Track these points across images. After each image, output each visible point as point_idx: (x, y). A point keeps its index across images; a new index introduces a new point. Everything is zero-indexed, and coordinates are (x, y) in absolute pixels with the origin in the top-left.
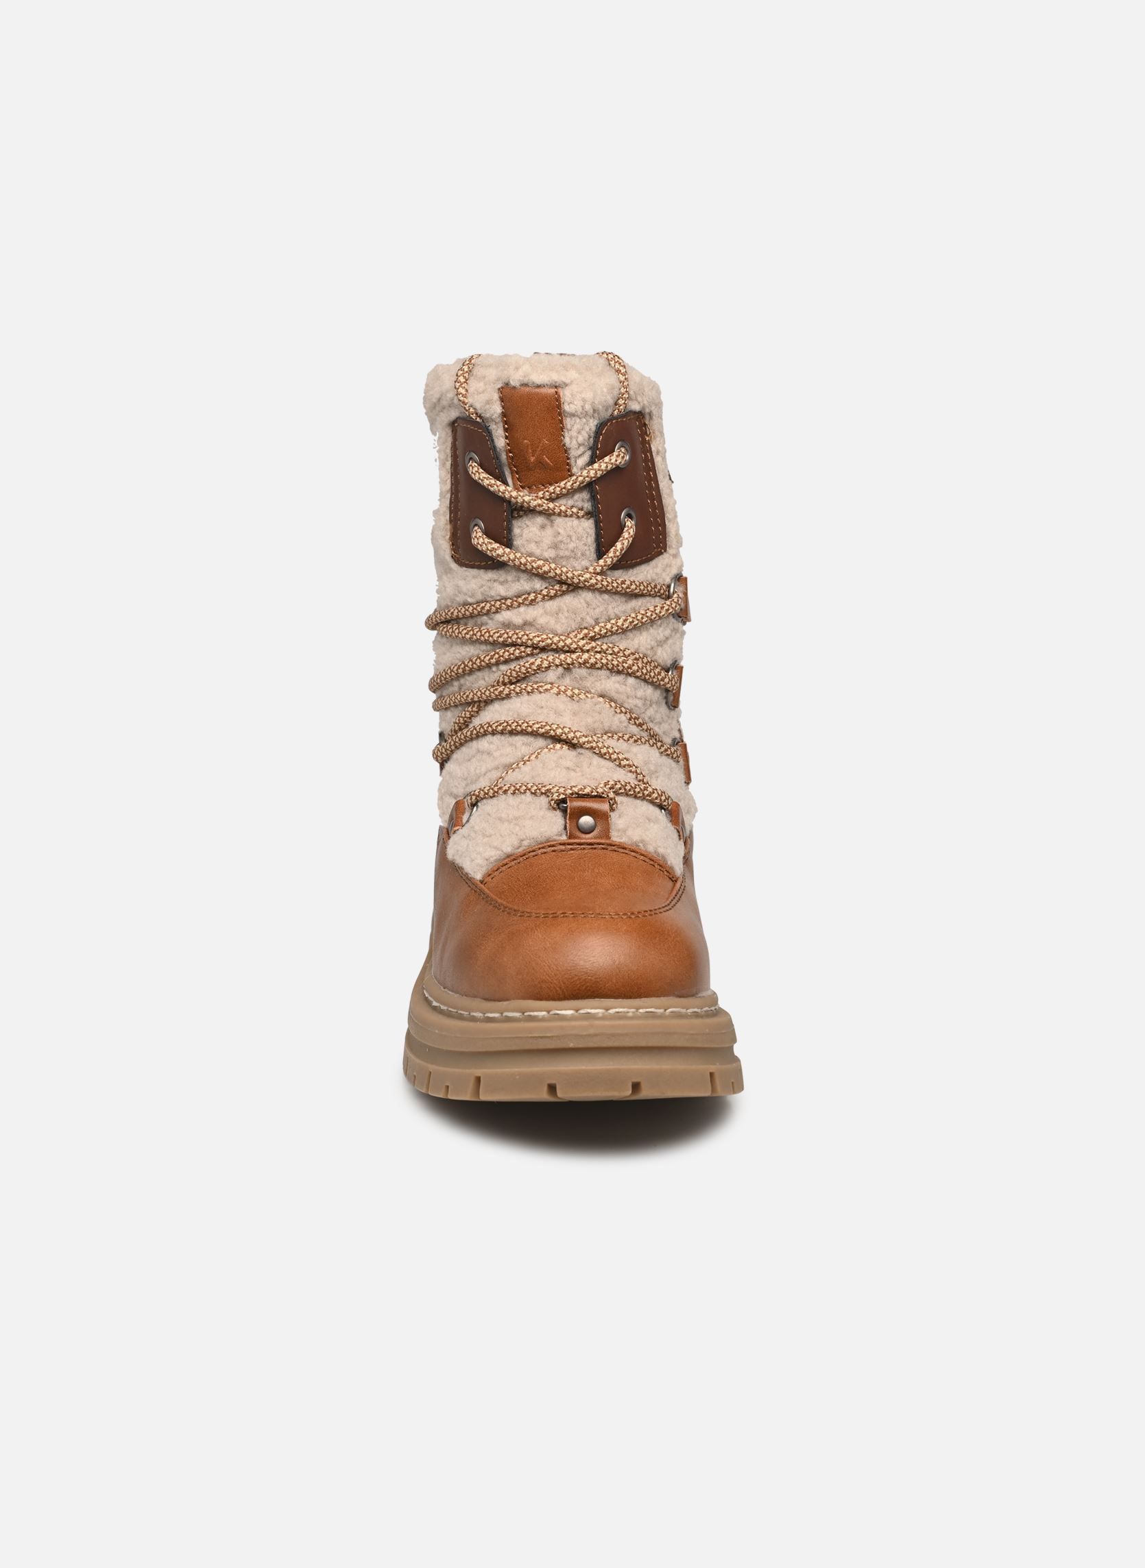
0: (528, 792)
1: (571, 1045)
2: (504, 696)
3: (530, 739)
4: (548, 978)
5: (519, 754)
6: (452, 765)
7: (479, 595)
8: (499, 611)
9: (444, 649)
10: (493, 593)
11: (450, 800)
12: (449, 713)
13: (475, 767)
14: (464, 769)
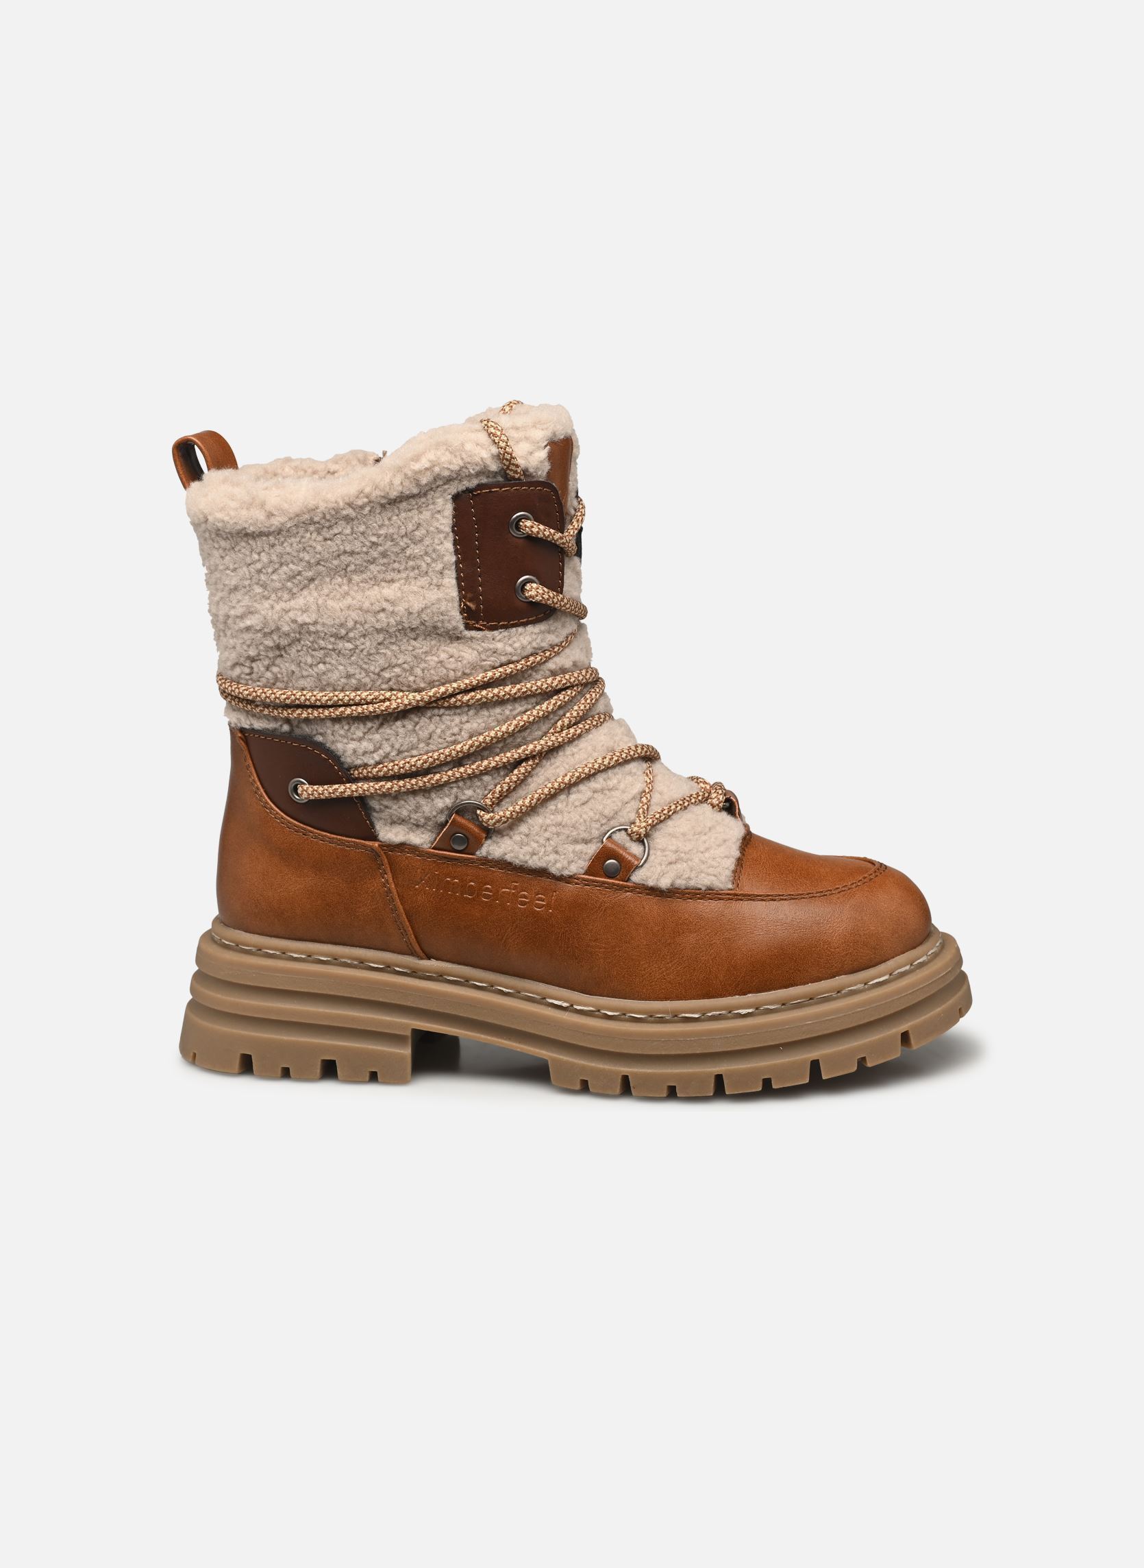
2: (576, 737)
5: (641, 780)
6: (552, 817)
7: (529, 650)
8: (549, 659)
9: (465, 718)
10: (545, 645)
11: (579, 847)
12: (486, 778)
13: (607, 805)
14: (588, 813)
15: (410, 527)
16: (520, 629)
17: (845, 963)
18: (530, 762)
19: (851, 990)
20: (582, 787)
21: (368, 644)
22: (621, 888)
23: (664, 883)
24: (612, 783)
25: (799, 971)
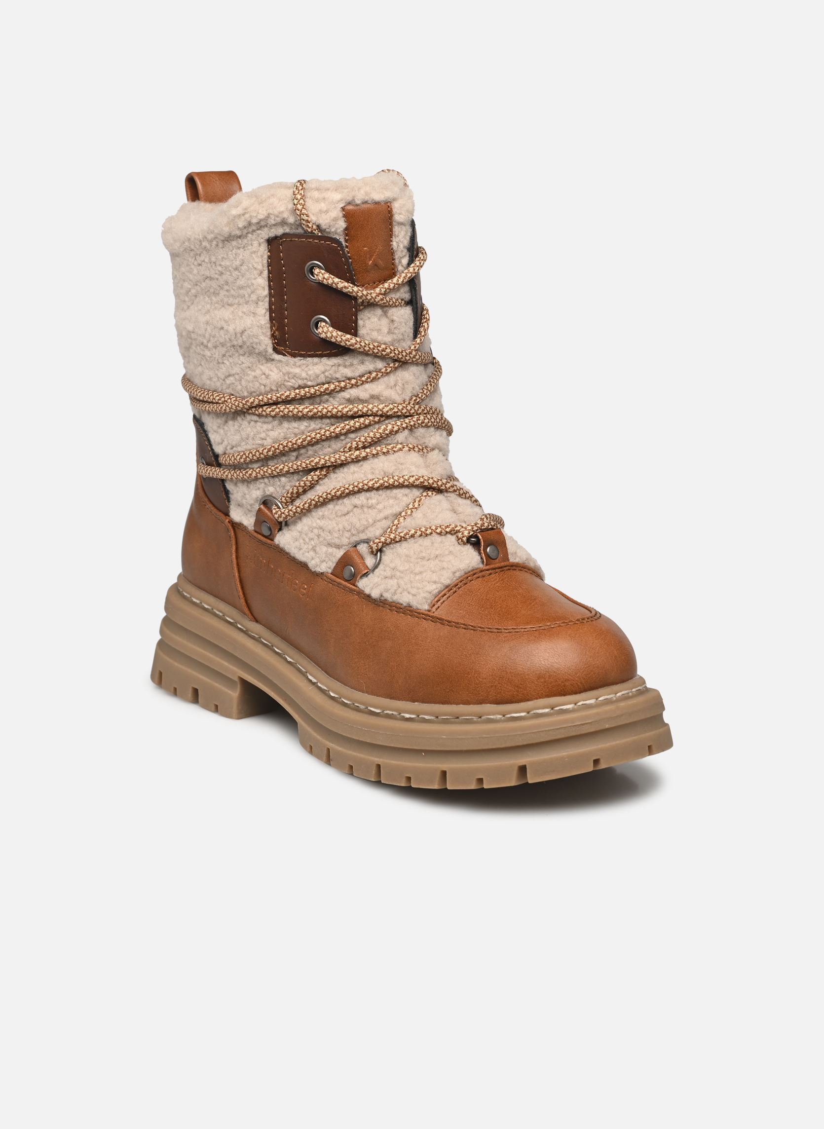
0: (434, 534)
1: (607, 726)
2: (360, 459)
3: (406, 491)
4: (570, 677)
5: (404, 504)
6: (318, 521)
7: (322, 379)
8: (343, 389)
9: (270, 426)
10: (338, 375)
11: (330, 550)
12: (283, 479)
13: (358, 519)
14: (344, 523)
15: (238, 263)
16: (316, 360)
17: (490, 693)
18: (317, 473)
19: (489, 718)
20: (346, 501)
21: (217, 354)
22: (351, 591)
23: (375, 594)
24: (373, 501)
25: (453, 691)
